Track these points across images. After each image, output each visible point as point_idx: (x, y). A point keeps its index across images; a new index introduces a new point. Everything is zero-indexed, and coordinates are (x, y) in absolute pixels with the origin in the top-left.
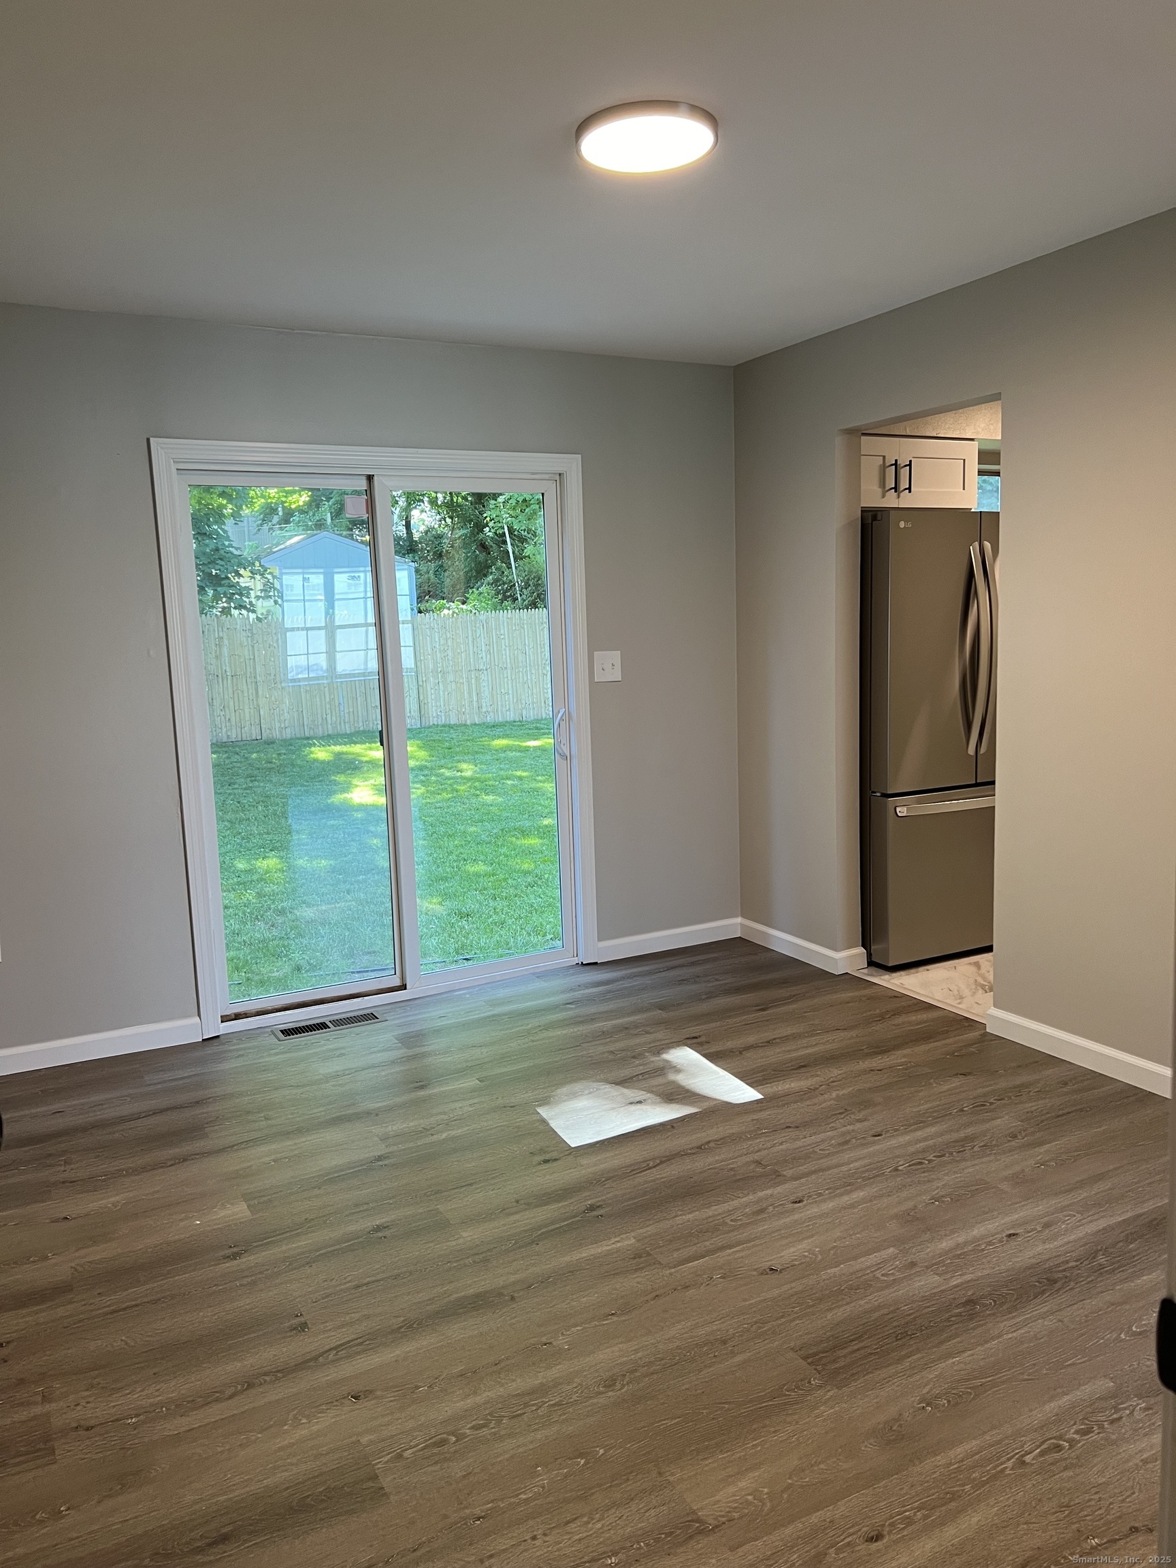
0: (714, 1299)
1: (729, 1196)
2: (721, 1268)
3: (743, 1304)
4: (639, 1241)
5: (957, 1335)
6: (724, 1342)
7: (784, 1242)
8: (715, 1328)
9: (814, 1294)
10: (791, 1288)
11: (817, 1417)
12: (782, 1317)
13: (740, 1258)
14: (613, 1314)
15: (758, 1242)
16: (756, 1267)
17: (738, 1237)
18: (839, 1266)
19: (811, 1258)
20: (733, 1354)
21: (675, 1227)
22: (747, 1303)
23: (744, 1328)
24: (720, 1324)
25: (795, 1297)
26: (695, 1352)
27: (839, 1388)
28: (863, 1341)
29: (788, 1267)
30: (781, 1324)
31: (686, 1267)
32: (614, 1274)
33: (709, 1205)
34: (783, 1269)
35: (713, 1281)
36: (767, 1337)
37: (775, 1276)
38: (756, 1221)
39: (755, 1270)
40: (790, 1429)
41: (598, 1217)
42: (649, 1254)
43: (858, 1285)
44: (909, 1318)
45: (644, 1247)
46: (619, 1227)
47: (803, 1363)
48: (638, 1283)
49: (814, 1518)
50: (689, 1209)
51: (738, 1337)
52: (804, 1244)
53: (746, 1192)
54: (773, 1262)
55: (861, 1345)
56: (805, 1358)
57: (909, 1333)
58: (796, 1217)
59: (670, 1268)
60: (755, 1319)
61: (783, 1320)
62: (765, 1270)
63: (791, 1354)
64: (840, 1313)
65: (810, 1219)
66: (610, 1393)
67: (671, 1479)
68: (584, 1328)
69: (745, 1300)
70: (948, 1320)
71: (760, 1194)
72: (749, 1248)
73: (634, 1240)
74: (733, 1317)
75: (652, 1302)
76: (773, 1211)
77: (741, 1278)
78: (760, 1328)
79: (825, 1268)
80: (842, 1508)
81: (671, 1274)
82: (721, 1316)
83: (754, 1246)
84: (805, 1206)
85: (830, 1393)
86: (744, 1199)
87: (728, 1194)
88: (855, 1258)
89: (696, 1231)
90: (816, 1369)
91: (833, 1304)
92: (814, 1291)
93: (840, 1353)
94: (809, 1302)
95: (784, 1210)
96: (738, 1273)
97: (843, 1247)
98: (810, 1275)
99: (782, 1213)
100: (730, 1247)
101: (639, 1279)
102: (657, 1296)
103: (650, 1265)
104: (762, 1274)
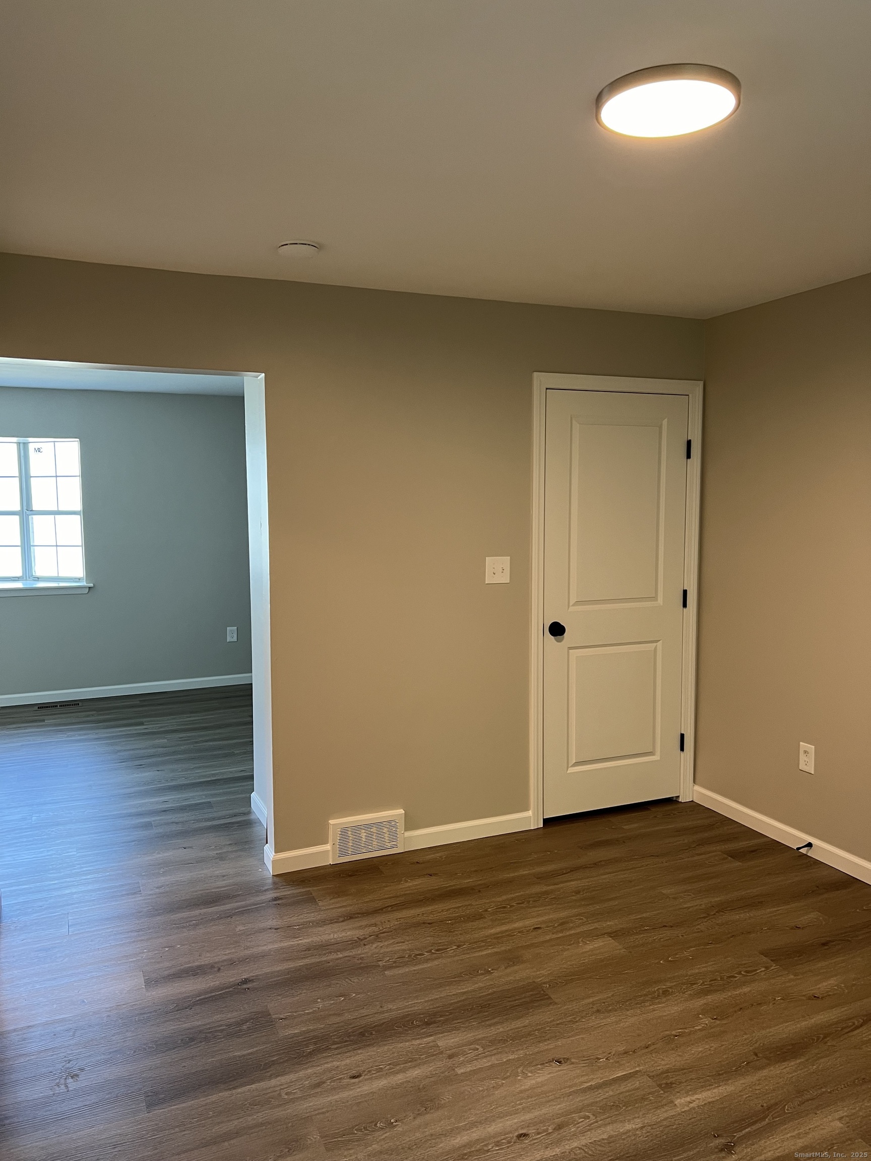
0: (605, 1042)
1: (590, 1153)
2: (599, 1067)
3: (584, 1036)
4: (672, 1102)
5: (451, 1004)
6: (598, 1011)
7: (545, 1088)
8: (604, 1020)
9: (532, 1039)
10: (548, 1045)
11: (549, 970)
12: (558, 1024)
13: (583, 1075)
14: (676, 1036)
15: (568, 1090)
16: (572, 1066)
17: (584, 1098)
18: (507, 1061)
19: (527, 1070)
20: (593, 1003)
21: (641, 1113)
22: (581, 1036)
23: (584, 1019)
24: (600, 1023)
25: (547, 1038)
26: (616, 1006)
27: (534, 982)
28: (510, 1005)
29: (546, 1063)
30: (560, 1019)
31: (627, 1071)
32: (684, 1069)
33: (611, 1140)
34: (551, 1062)
35: (605, 1056)
36: (570, 1012)
37: (558, 1056)
38: (566, 1115)
39: (573, 1063)
40: (565, 966)
41: (718, 1136)
42: (660, 1086)
43: (499, 1043)
44: (475, 1016)
45: (666, 1094)
46: (693, 1120)
47: (552, 997)
48: (663, 1060)
49: (561, 935)
50: (629, 1136)
51: (588, 1014)
52: (529, 1083)
53: (573, 1156)
54: (557, 1069)
55: (513, 1003)
56: (550, 998)
57: (480, 1007)
58: (528, 1116)
59: (640, 1071)
60: (577, 1024)
61: (558, 1022)
62: (565, 1063)
63: (556, 1001)
64: (518, 1024)
65: (516, 1112)
66: (664, 987)
67: (625, 950)
68: (694, 1027)
69: (583, 1038)
70: (451, 1014)
71: (557, 1151)
72: (575, 1085)
73: (676, 1102)
74: (592, 1027)
75: (650, 1043)
76: (549, 1126)
77: (584, 1057)
78: (574, 1018)
79: (519, 1059)
80: (548, 938)
81: (639, 1065)
82: (599, 1028)
83: (570, 1087)
84: (516, 1130)
85: (540, 979)
86: (575, 1144)
87: (590, 1155)
88: (492, 1066)
89: (621, 1108)
90: (544, 992)
91: (521, 1031)
92: (532, 1041)
93: (528, 999)
94: (538, 1033)
95: (537, 1127)
96: (586, 1061)
97: (498, 1078)
98: (531, 1055)
99: (541, 1122)
100: (590, 1088)
101: (663, 1063)
102: (647, 1048)
103: (657, 1075)
104: (568, 1059)
